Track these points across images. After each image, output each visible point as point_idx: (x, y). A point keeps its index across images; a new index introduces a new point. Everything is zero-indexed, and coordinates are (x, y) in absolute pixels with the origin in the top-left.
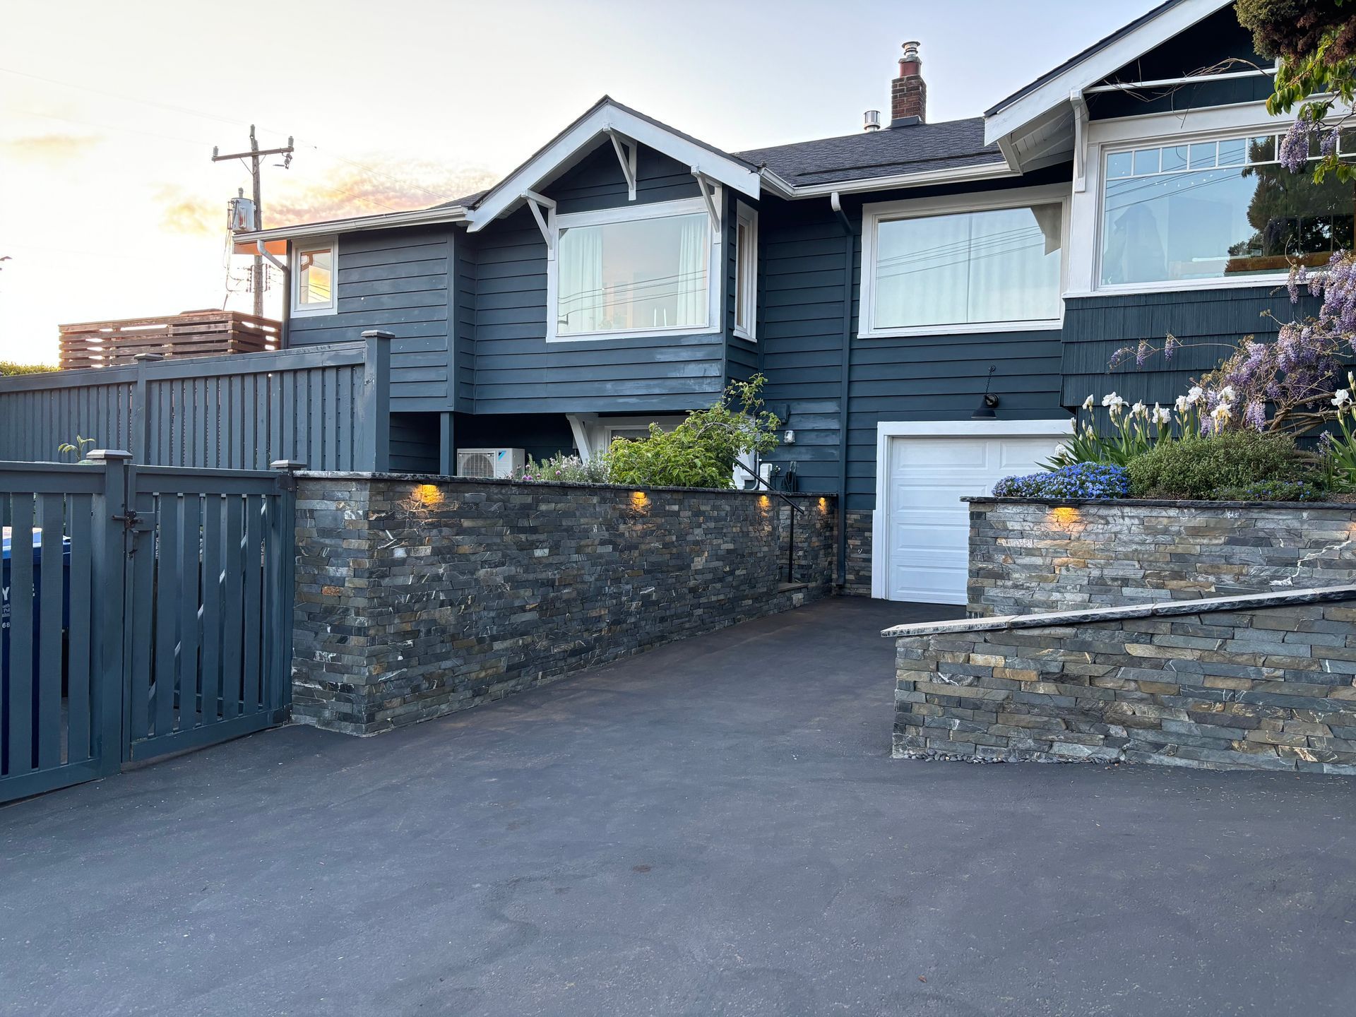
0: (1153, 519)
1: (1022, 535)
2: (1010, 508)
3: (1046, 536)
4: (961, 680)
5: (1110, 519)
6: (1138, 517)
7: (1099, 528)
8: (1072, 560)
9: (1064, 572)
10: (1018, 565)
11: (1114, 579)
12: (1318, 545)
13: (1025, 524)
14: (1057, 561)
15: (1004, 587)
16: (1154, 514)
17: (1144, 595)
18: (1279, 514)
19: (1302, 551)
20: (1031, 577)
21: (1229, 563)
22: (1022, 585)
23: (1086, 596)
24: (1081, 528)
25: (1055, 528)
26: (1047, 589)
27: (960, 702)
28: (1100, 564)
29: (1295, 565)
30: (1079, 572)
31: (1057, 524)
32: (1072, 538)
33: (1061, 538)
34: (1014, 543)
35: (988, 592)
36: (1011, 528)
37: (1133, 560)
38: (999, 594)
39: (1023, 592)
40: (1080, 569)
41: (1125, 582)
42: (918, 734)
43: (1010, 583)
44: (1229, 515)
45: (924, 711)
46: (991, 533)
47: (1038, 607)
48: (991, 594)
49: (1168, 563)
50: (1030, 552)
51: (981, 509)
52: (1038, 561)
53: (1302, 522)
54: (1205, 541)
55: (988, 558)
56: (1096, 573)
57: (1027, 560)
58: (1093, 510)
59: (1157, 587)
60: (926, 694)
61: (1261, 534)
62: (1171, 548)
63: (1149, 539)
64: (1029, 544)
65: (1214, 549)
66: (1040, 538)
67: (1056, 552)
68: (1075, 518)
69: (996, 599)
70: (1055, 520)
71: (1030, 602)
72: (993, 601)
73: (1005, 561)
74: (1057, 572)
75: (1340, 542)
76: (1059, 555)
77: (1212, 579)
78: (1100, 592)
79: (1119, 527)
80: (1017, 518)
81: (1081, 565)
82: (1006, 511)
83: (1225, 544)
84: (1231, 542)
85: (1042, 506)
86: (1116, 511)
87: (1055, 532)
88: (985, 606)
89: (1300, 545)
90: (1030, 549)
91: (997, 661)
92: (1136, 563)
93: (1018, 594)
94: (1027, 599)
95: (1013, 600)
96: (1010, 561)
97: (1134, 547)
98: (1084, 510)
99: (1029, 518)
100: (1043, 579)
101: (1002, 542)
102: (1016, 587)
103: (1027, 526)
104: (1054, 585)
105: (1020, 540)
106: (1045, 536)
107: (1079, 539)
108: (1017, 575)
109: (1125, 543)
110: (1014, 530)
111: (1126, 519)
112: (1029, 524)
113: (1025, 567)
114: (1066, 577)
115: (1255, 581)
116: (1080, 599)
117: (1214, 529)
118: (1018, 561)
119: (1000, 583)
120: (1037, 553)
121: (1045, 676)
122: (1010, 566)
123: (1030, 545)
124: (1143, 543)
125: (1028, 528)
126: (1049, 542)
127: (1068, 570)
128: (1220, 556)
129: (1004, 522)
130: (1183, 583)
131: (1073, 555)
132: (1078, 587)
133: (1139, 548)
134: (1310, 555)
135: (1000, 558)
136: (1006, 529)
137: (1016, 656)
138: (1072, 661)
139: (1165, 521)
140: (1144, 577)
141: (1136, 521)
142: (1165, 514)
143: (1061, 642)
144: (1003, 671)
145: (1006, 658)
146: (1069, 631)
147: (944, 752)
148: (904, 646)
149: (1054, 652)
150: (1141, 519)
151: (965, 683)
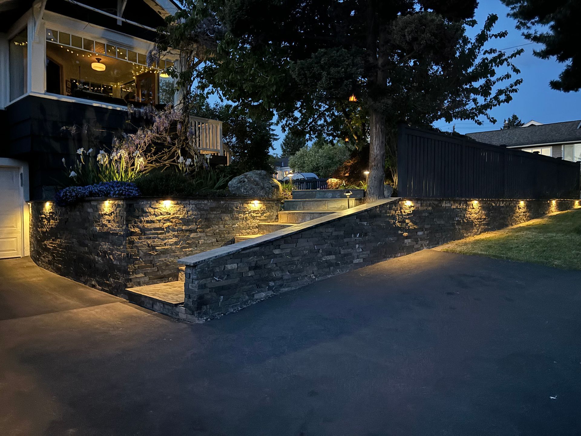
1: (150, 214)
3: (161, 214)
4: (223, 277)
5: (185, 205)
7: (180, 209)
8: (171, 224)
9: (168, 230)
10: (149, 228)
13: (151, 209)
14: (165, 225)
16: (200, 202)
17: (197, 236)
18: (235, 202)
19: (240, 214)
22: (151, 238)
23: (177, 239)
24: (174, 209)
25: (164, 210)
27: (222, 288)
28: (181, 225)
31: (165, 208)
33: (167, 215)
34: (147, 218)
36: (145, 211)
39: (152, 241)
40: (174, 228)
41: (190, 231)
42: (207, 308)
43: (145, 238)
44: (222, 202)
45: (209, 297)
46: (136, 215)
47: (158, 247)
48: (137, 244)
49: (204, 222)
50: (154, 222)
51: (131, 202)
52: (158, 226)
53: (240, 204)
55: (135, 227)
57: (153, 226)
59: (201, 232)
60: (210, 288)
61: (230, 209)
62: (205, 216)
63: (199, 213)
65: (217, 215)
66: (158, 215)
67: (164, 221)
68: (172, 205)
70: (164, 206)
72: (138, 247)
73: (143, 227)
74: (165, 230)
76: (166, 222)
77: (217, 227)
79: (189, 208)
80: (148, 206)
81: (175, 226)
82: (143, 203)
84: (223, 212)
85: (159, 200)
86: (187, 202)
87: (164, 212)
88: (134, 250)
89: (240, 212)
90: (154, 220)
91: (235, 266)
92: (194, 223)
93: (149, 242)
94: (153, 244)
97: (194, 216)
98: (176, 202)
99: (154, 206)
100: (159, 234)
101: (142, 218)
103: (153, 210)
104: (164, 236)
105: (149, 217)
107: (174, 214)
108: (148, 233)
109: (190, 215)
110: (147, 212)
113: (152, 229)
114: (169, 232)
115: (229, 226)
116: (175, 241)
120: (157, 222)
121: (250, 269)
122: (146, 229)
124: (196, 214)
126: (162, 216)
127: (169, 228)
129: (142, 209)
130: (209, 229)
131: (171, 222)
132: (173, 236)
133: (196, 217)
134: (242, 216)
135: (140, 226)
136: (143, 212)
137: (241, 262)
138: (259, 260)
139: (203, 205)
140: (197, 229)
141: (194, 206)
142: (203, 202)
143: (255, 253)
144: (237, 270)
145: (238, 264)
146: (258, 248)
147: (218, 313)
148: (200, 268)
149: (253, 258)
150: (196, 205)
151: (224, 279)
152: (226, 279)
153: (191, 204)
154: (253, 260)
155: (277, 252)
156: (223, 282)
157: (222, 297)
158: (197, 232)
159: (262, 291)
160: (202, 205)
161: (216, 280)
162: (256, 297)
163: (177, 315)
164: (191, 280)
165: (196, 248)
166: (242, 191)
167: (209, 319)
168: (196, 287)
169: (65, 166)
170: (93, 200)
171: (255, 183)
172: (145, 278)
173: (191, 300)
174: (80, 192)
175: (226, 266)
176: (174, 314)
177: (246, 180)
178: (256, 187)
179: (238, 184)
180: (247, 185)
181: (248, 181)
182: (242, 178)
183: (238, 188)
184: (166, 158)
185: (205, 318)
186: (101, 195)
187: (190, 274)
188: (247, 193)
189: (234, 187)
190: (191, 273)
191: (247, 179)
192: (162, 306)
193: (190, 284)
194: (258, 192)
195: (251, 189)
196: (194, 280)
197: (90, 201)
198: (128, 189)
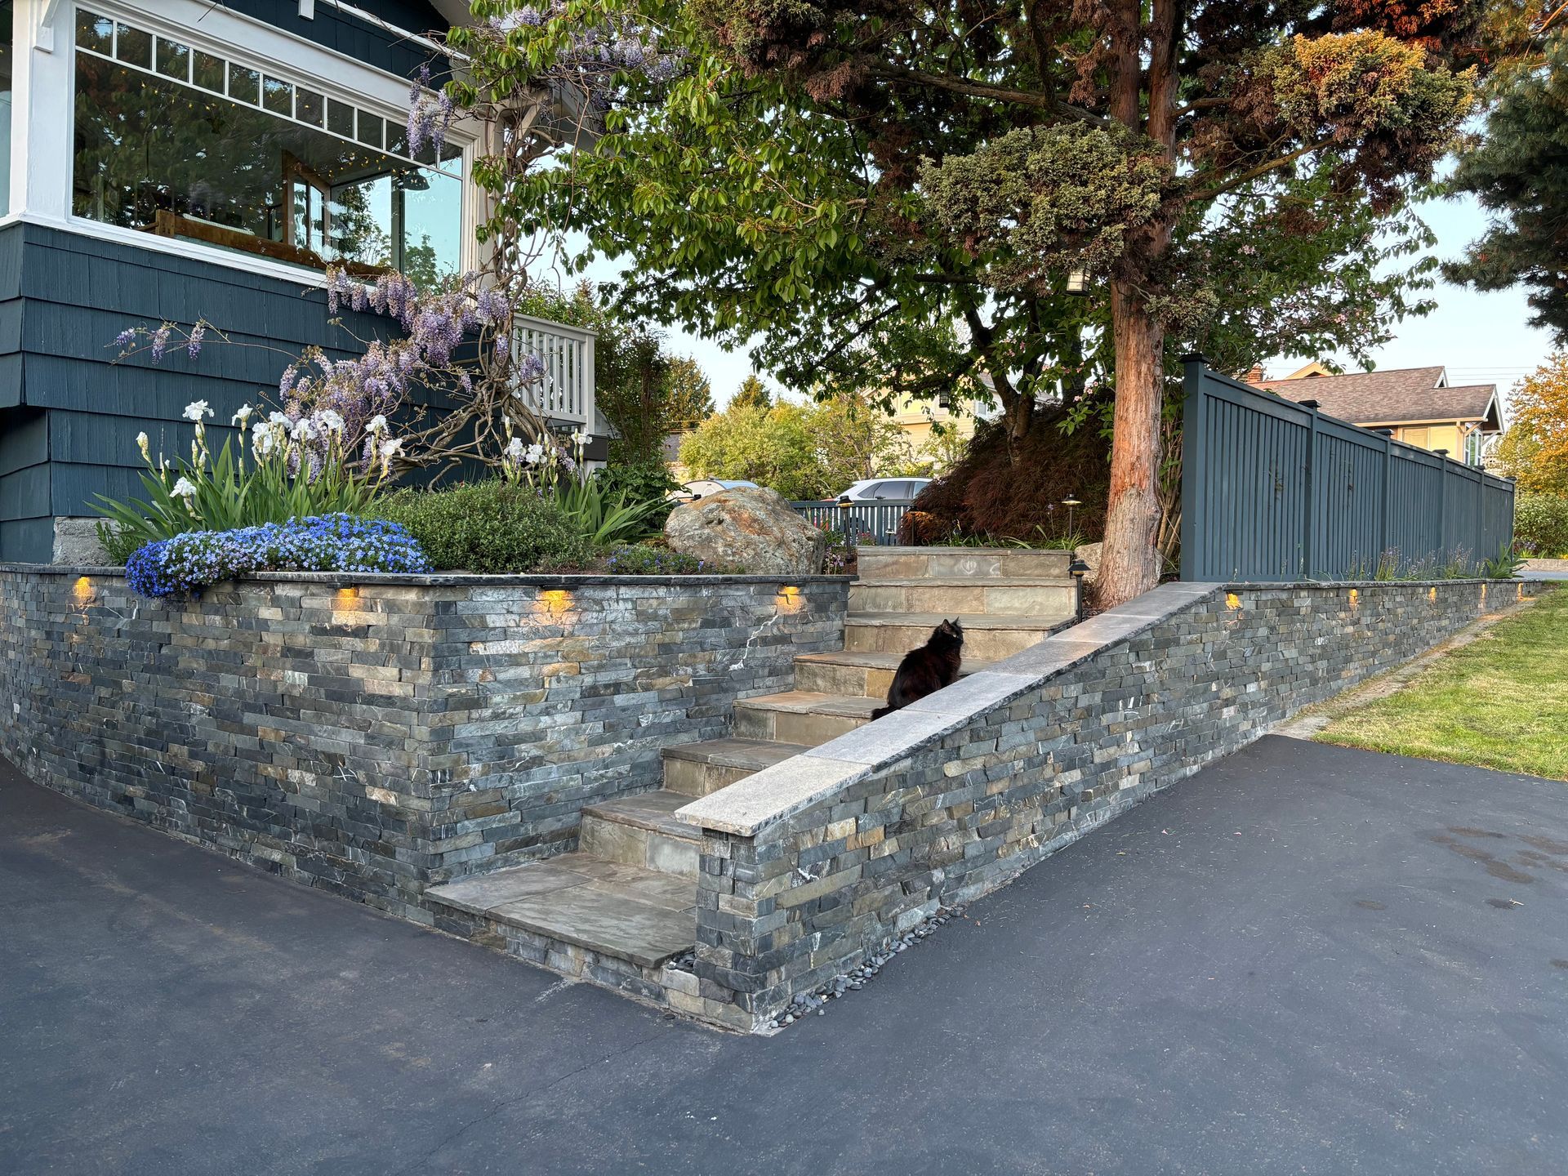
0: (644, 601)
1: (505, 634)
2: (490, 593)
3: (534, 633)
4: (822, 868)
5: (605, 603)
6: (631, 600)
7: (591, 617)
8: (563, 665)
9: (554, 685)
10: (500, 682)
11: (607, 686)
12: (760, 621)
13: (509, 617)
14: (547, 669)
15: (481, 720)
16: (646, 595)
17: (634, 702)
18: (737, 590)
19: (750, 630)
20: (515, 698)
21: (703, 650)
22: (504, 713)
23: (578, 714)
24: (575, 619)
25: (545, 621)
26: (535, 713)
27: (820, 904)
28: (593, 667)
29: (744, 645)
30: (571, 682)
31: (548, 614)
32: (566, 633)
33: (553, 635)
34: (495, 648)
35: (460, 733)
36: (491, 625)
37: (625, 657)
38: (475, 733)
39: (506, 723)
40: (572, 678)
41: (616, 687)
42: (780, 978)
43: (487, 713)
44: (705, 592)
45: (785, 939)
46: (464, 637)
47: (525, 742)
48: (464, 734)
49: (656, 657)
50: (514, 660)
51: (449, 596)
52: (524, 672)
53: (751, 598)
54: (686, 626)
55: (459, 678)
56: (588, 680)
57: (511, 673)
58: (589, 593)
59: (646, 689)
60: (788, 909)
61: (726, 613)
62: (659, 637)
63: (641, 628)
64: (513, 647)
65: (692, 634)
66: (526, 637)
67: (546, 656)
68: (569, 604)
69: (470, 741)
70: (546, 609)
71: (514, 736)
72: (467, 745)
73: (483, 678)
74: (547, 686)
75: (770, 617)
76: (549, 660)
77: (690, 670)
78: (594, 706)
79: (614, 614)
80: (499, 608)
81: (575, 671)
82: (485, 598)
83: (702, 627)
84: (707, 624)
85: (530, 588)
86: (611, 593)
87: (546, 627)
88: (455, 756)
89: (749, 623)
90: (515, 655)
91: (850, 825)
92: (628, 661)
93: (499, 728)
94: (511, 732)
95: (493, 739)
96: (490, 677)
97: (628, 639)
98: (578, 593)
99: (515, 609)
100: (529, 699)
101: (478, 648)
102: (496, 716)
103: (511, 621)
104: (542, 704)
105: (503, 643)
106: (536, 633)
107: (572, 634)
108: (497, 699)
109: (618, 636)
110: (494, 628)
111: (621, 602)
112: (514, 617)
113: (508, 684)
114: (557, 693)
115: (720, 667)
116: (573, 721)
117: (693, 610)
118: (501, 676)
119: (475, 714)
120: (524, 660)
121: (888, 831)
122: (489, 686)
123: (515, 651)
124: (636, 633)
125: (512, 624)
126: (538, 642)
127: (559, 681)
128: (696, 643)
129: (482, 617)
130: (668, 680)
131: (565, 658)
132: (569, 703)
133: (633, 640)
134: (754, 634)
135: (475, 674)
136: (485, 627)
137: (865, 811)
138: (909, 801)
139: (654, 603)
140: (635, 678)
141: (629, 605)
142: (654, 594)
143: (902, 780)
144: (856, 839)
145: (857, 820)
146: (908, 762)
147: (809, 991)
148: (765, 842)
149: (895, 795)
150: (634, 602)
151: (824, 872)
152: (829, 874)
153: (623, 599)
154: (894, 798)
155: (952, 769)
156: (823, 886)
157: (818, 935)
158: (634, 690)
159: (916, 904)
160: (651, 601)
161: (804, 878)
162: (903, 924)
163: (659, 996)
164: (727, 882)
165: (630, 742)
166: (720, 550)
167: (790, 1019)
168: (749, 908)
169: (147, 458)
170: (285, 581)
171: (756, 525)
172: (484, 847)
173: (727, 952)
174: (233, 551)
175: (830, 826)
176: (645, 991)
177: (726, 517)
178: (761, 539)
179: (702, 527)
180: (733, 534)
181: (734, 519)
182: (711, 511)
183: (707, 542)
184: (448, 439)
185: (774, 1014)
186: (306, 564)
187: (722, 859)
188: (737, 558)
189: (691, 537)
190: (727, 856)
191: (729, 512)
192: (589, 958)
193: (725, 898)
194: (768, 555)
195: (748, 545)
196: (739, 884)
197: (271, 583)
198: (390, 544)
